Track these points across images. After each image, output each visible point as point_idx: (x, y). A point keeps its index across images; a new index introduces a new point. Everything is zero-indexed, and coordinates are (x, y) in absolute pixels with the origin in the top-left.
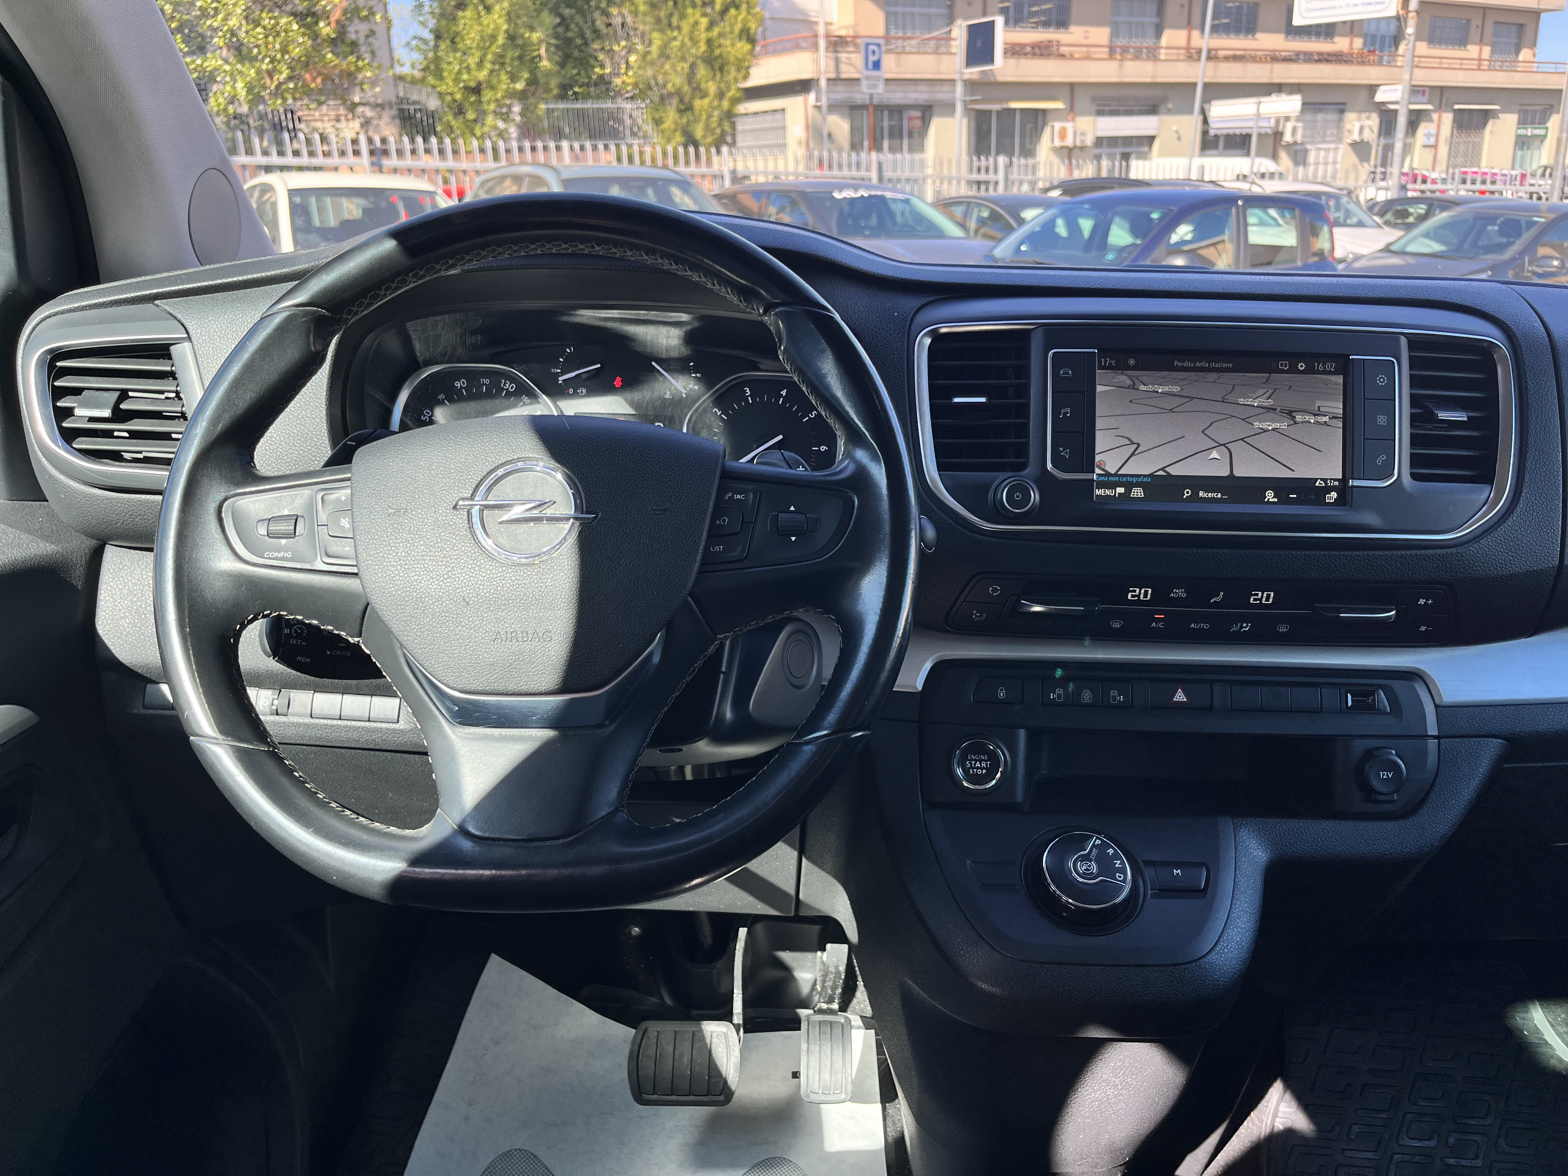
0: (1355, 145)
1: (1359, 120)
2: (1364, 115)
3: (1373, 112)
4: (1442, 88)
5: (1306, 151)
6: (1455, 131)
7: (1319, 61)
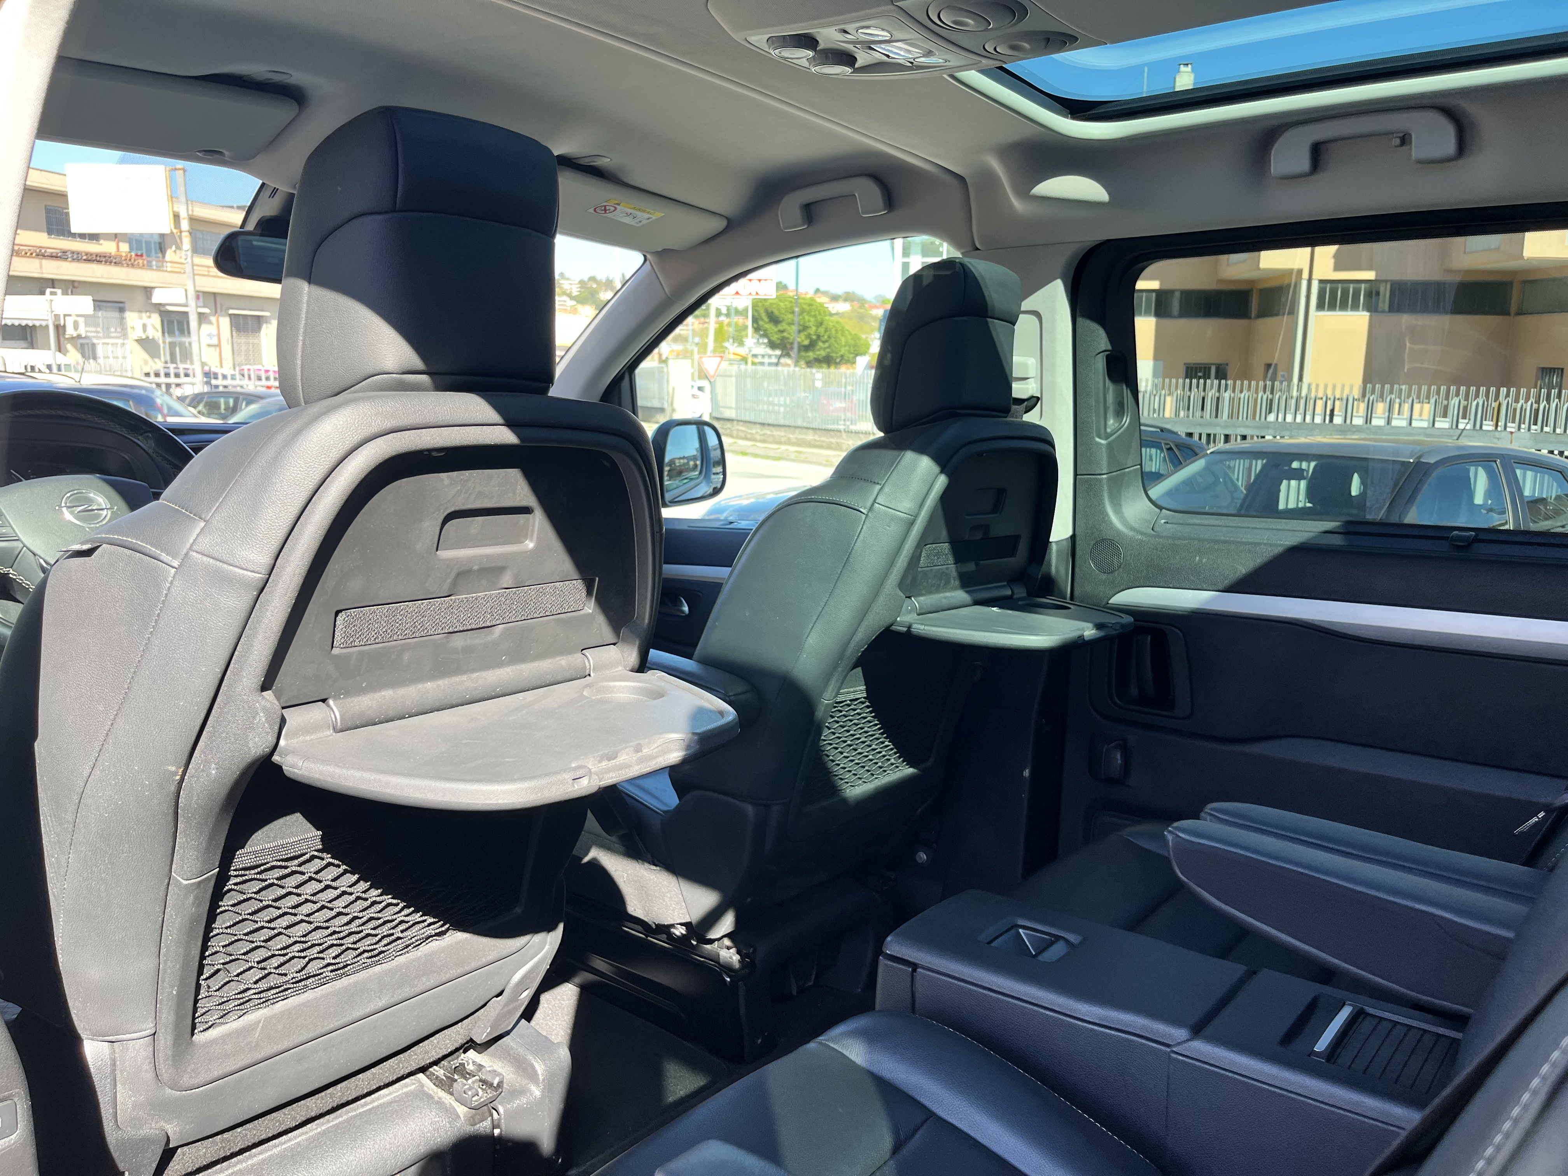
0: (140, 341)
1: (141, 318)
2: (144, 315)
3: (153, 312)
4: (215, 294)
5: (94, 345)
6: (234, 333)
7: (88, 260)
